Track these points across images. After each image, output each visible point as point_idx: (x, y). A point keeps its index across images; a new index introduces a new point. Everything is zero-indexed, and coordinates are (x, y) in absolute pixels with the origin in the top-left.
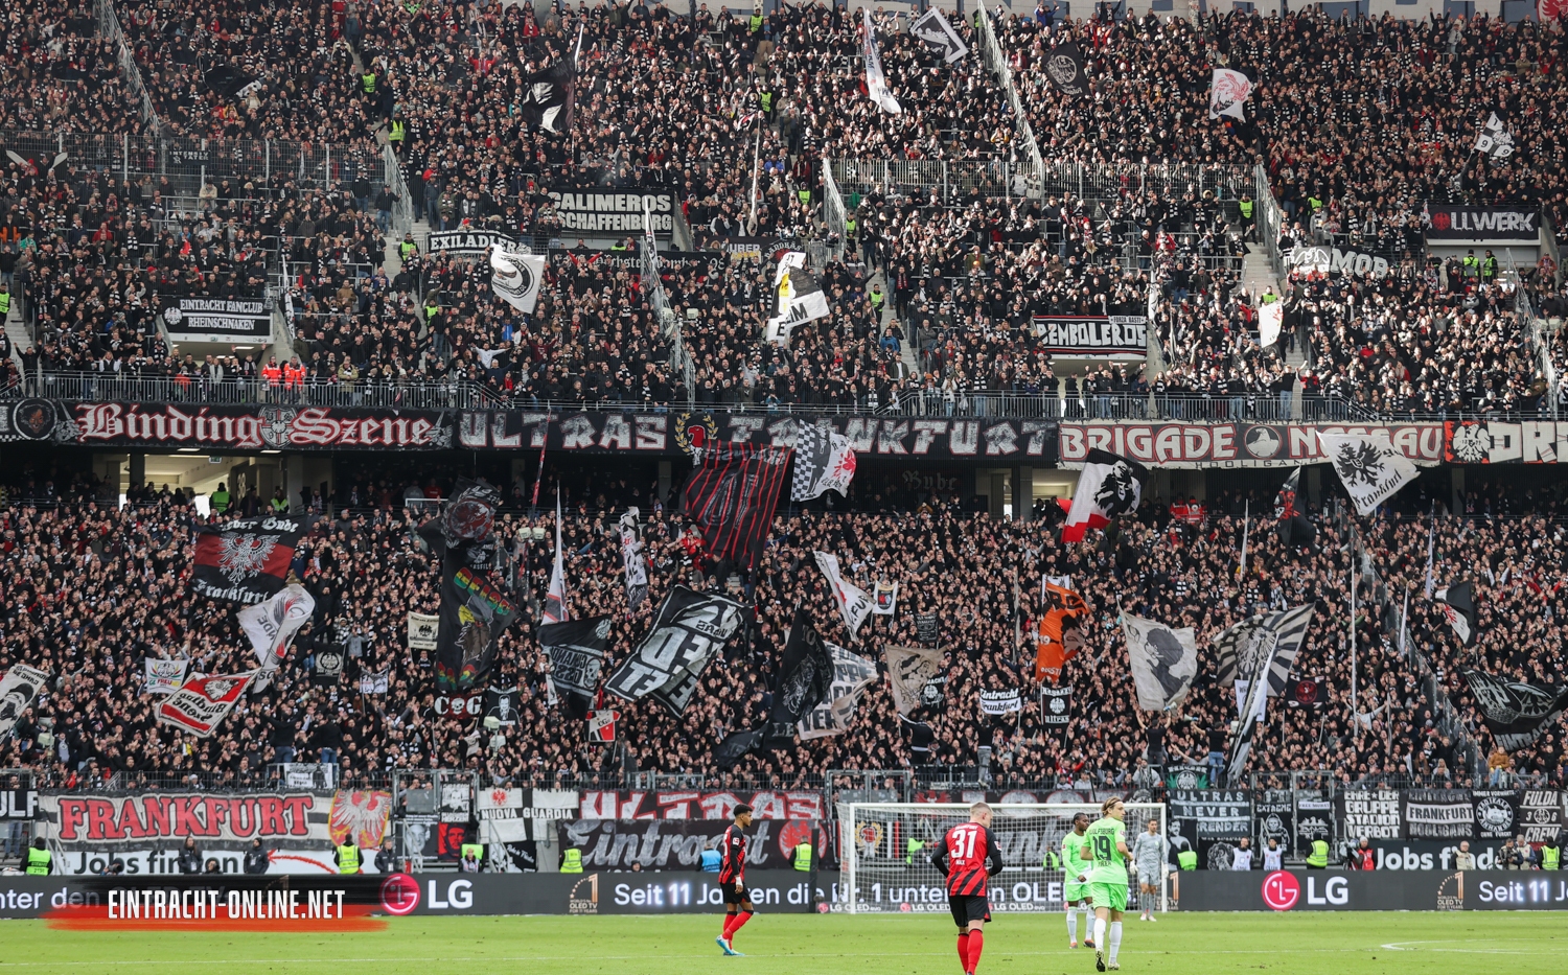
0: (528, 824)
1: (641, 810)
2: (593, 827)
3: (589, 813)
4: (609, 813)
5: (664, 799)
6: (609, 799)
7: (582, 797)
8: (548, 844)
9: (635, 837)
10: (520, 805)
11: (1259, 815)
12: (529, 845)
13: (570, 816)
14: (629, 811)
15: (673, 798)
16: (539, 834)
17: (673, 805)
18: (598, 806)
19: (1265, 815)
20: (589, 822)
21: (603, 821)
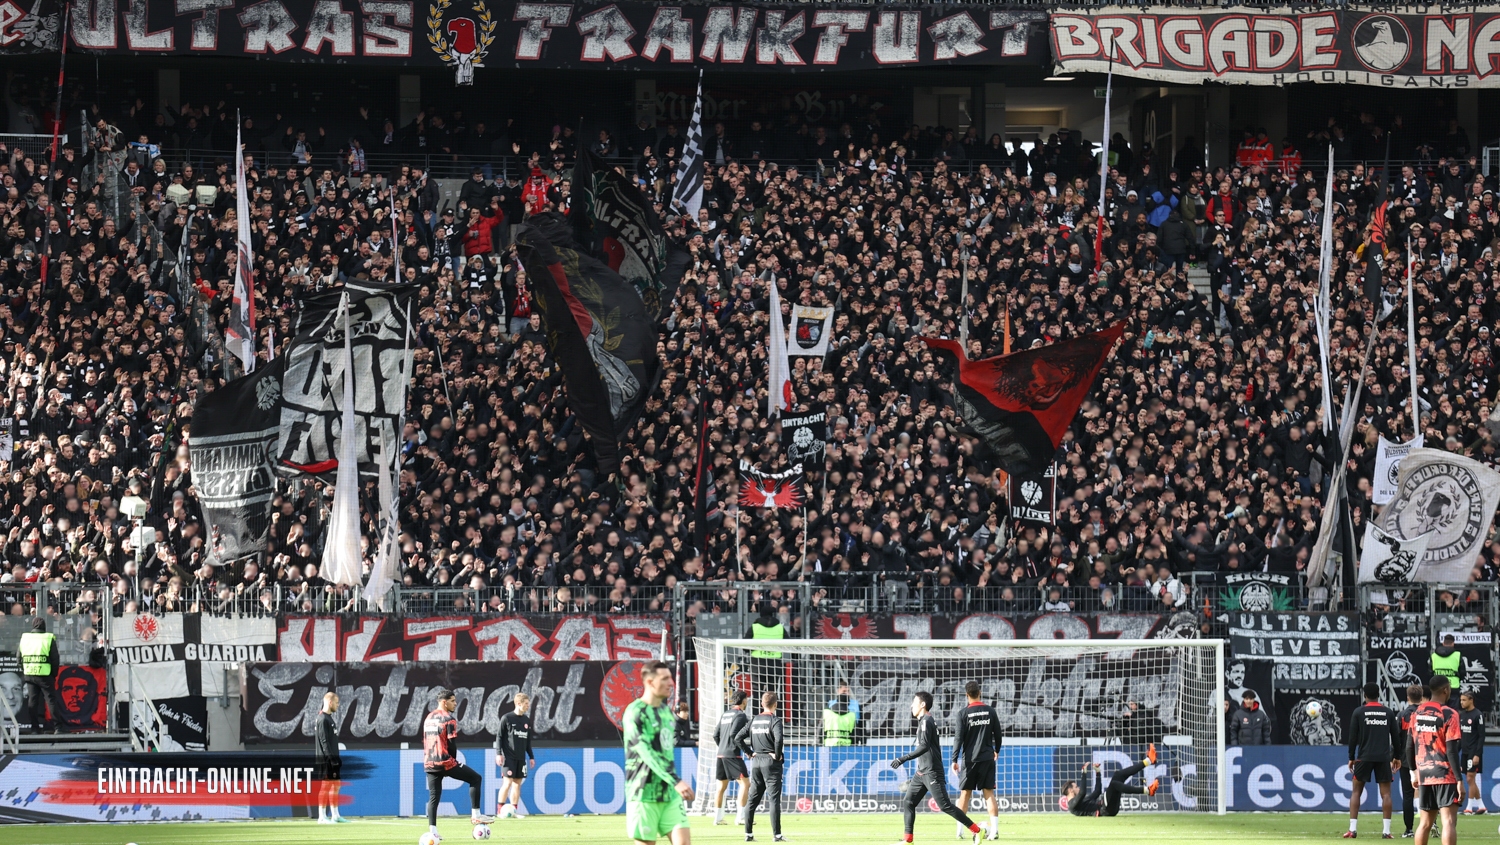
0: (194, 671)
1: (377, 647)
2: (300, 675)
3: (293, 652)
4: (325, 651)
5: (414, 630)
6: (326, 633)
7: (282, 626)
8: (225, 701)
9: (368, 690)
10: (181, 641)
11: (1374, 653)
12: (193, 704)
13: (261, 656)
14: (357, 650)
15: (429, 627)
16: (211, 686)
17: (428, 639)
18: (308, 641)
19: (1384, 654)
20: (293, 667)
21: (316, 666)
